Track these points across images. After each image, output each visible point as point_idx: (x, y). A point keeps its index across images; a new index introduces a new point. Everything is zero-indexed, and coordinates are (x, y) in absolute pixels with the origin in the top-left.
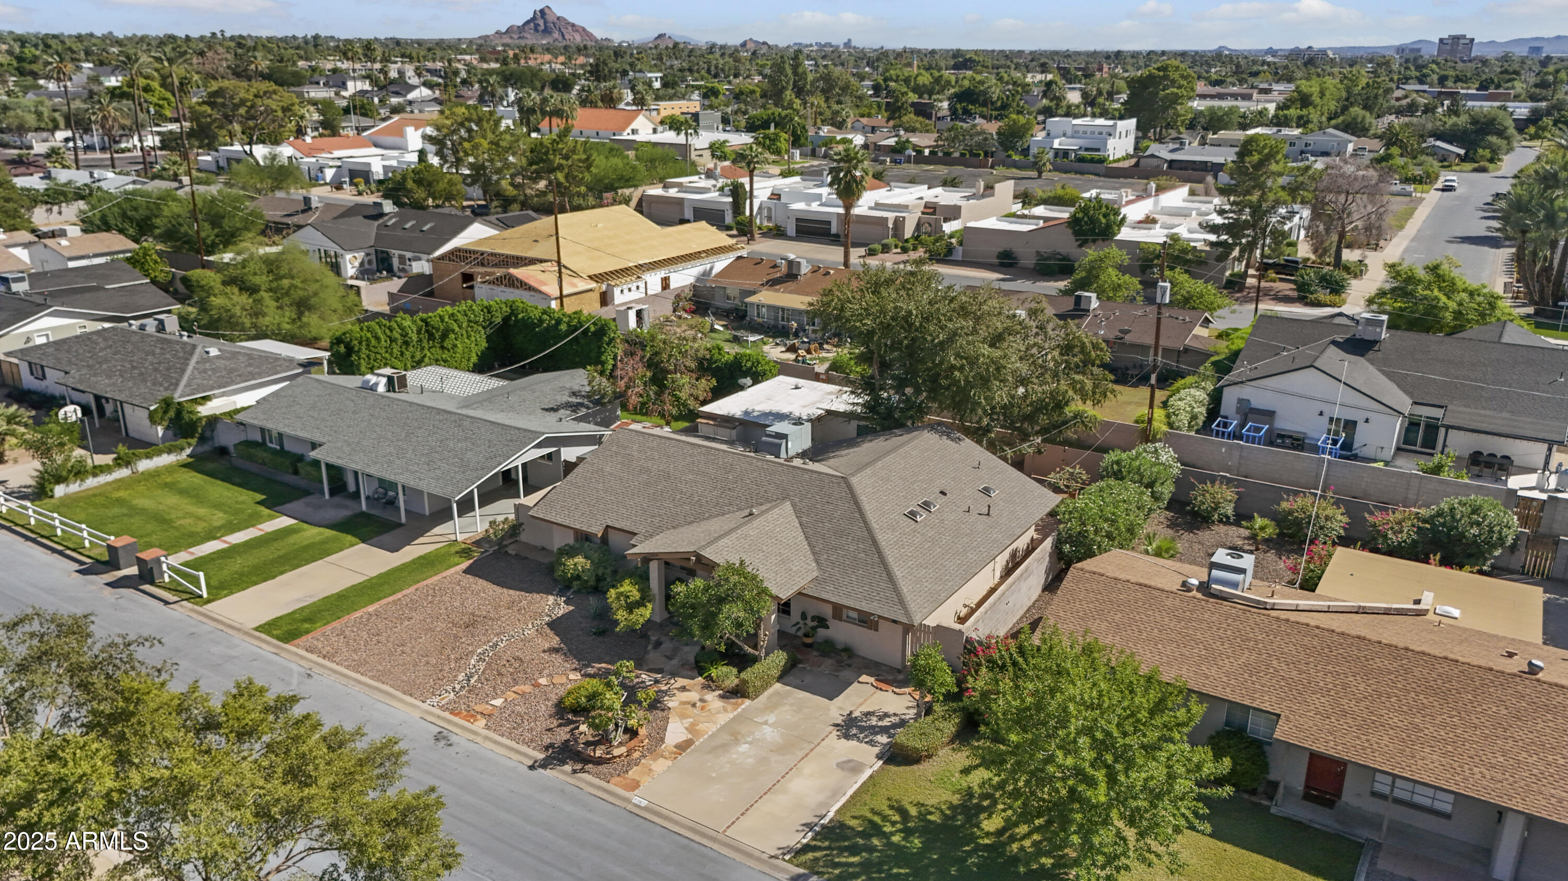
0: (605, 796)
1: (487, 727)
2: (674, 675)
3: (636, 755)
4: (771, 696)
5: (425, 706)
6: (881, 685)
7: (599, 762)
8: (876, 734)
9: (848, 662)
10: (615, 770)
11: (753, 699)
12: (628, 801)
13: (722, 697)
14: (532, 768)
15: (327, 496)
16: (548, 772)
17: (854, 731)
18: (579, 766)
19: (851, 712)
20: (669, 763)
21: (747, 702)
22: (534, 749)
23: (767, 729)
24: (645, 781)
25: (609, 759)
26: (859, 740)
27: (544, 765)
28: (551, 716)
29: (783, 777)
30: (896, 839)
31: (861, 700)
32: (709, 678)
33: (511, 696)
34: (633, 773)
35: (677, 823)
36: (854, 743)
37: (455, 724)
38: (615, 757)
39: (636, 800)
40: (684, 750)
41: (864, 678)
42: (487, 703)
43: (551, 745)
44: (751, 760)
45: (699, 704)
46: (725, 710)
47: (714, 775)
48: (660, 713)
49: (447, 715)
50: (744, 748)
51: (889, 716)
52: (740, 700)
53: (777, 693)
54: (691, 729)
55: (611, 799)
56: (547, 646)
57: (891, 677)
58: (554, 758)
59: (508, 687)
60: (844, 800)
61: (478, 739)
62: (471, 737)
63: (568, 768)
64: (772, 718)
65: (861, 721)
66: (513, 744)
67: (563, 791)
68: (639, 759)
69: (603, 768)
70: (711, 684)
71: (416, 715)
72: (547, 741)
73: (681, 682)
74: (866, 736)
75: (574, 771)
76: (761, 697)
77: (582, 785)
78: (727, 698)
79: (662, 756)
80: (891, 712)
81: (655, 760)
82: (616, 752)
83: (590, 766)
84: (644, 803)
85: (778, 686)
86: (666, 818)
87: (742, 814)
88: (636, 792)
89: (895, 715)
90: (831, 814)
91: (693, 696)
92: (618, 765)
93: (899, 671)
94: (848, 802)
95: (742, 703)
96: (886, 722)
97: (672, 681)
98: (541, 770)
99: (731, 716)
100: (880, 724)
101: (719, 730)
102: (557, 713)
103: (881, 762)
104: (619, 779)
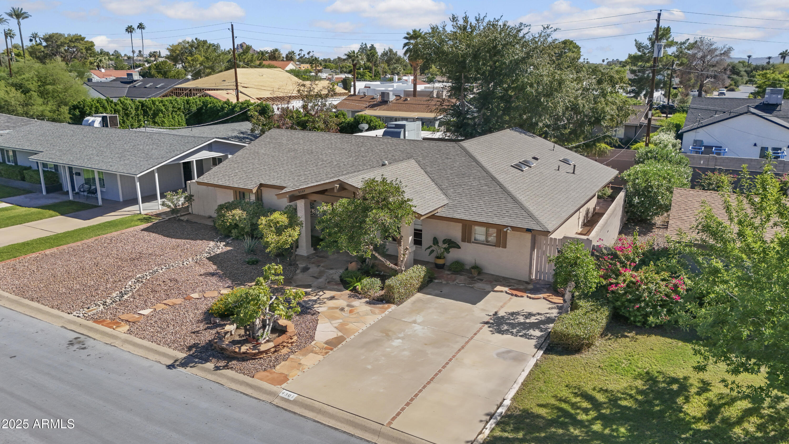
0: (249, 391)
1: (130, 332)
2: (322, 288)
3: (285, 351)
4: (414, 302)
5: (71, 317)
6: (515, 292)
7: (244, 358)
8: (529, 329)
9: (480, 277)
10: (261, 365)
11: (398, 305)
12: (275, 395)
13: (368, 303)
14: (170, 367)
15: (44, 193)
16: (188, 371)
17: (506, 327)
18: (222, 363)
19: (496, 313)
20: (320, 357)
21: (393, 307)
22: (175, 349)
23: (417, 327)
24: (295, 375)
25: (255, 355)
26: (512, 333)
27: (185, 363)
28: (199, 321)
29: (444, 367)
30: (597, 427)
31: (501, 304)
32: (355, 290)
33: (160, 307)
34: (281, 368)
35: (332, 416)
36: (508, 337)
37: (96, 331)
38: (262, 353)
39: (284, 394)
40: (336, 346)
41: (498, 288)
42: (135, 313)
43: (195, 345)
44: (406, 353)
45: (346, 309)
46: (373, 313)
47: (369, 367)
48: (309, 317)
49: (90, 323)
50: (397, 343)
51: (534, 315)
52: (386, 306)
53: (420, 300)
54: (340, 328)
55: (255, 394)
56: (203, 271)
57: (522, 287)
58: (196, 357)
59: (159, 300)
60: (516, 387)
61: (117, 343)
62: (109, 341)
63: (210, 365)
64: (420, 319)
65: (509, 319)
66: (154, 346)
67: (200, 388)
68: (288, 355)
69: (249, 364)
70: (356, 293)
71: (57, 324)
72: (191, 341)
73: (329, 294)
74: (519, 332)
75: (217, 368)
76: (405, 304)
77: (223, 381)
78: (374, 304)
79: (312, 352)
80: (534, 312)
81: (305, 355)
82: (263, 348)
83: (233, 362)
84: (293, 396)
85: (419, 295)
86: (319, 411)
87: (408, 404)
88: (284, 386)
89: (539, 314)
90: (507, 402)
91: (342, 302)
92: (265, 360)
93: (527, 283)
94: (520, 389)
95: (389, 307)
96: (533, 320)
97: (321, 293)
98: (181, 369)
99: (380, 317)
100: (528, 321)
101: (368, 329)
102: (205, 319)
103: (541, 352)
104: (265, 373)
